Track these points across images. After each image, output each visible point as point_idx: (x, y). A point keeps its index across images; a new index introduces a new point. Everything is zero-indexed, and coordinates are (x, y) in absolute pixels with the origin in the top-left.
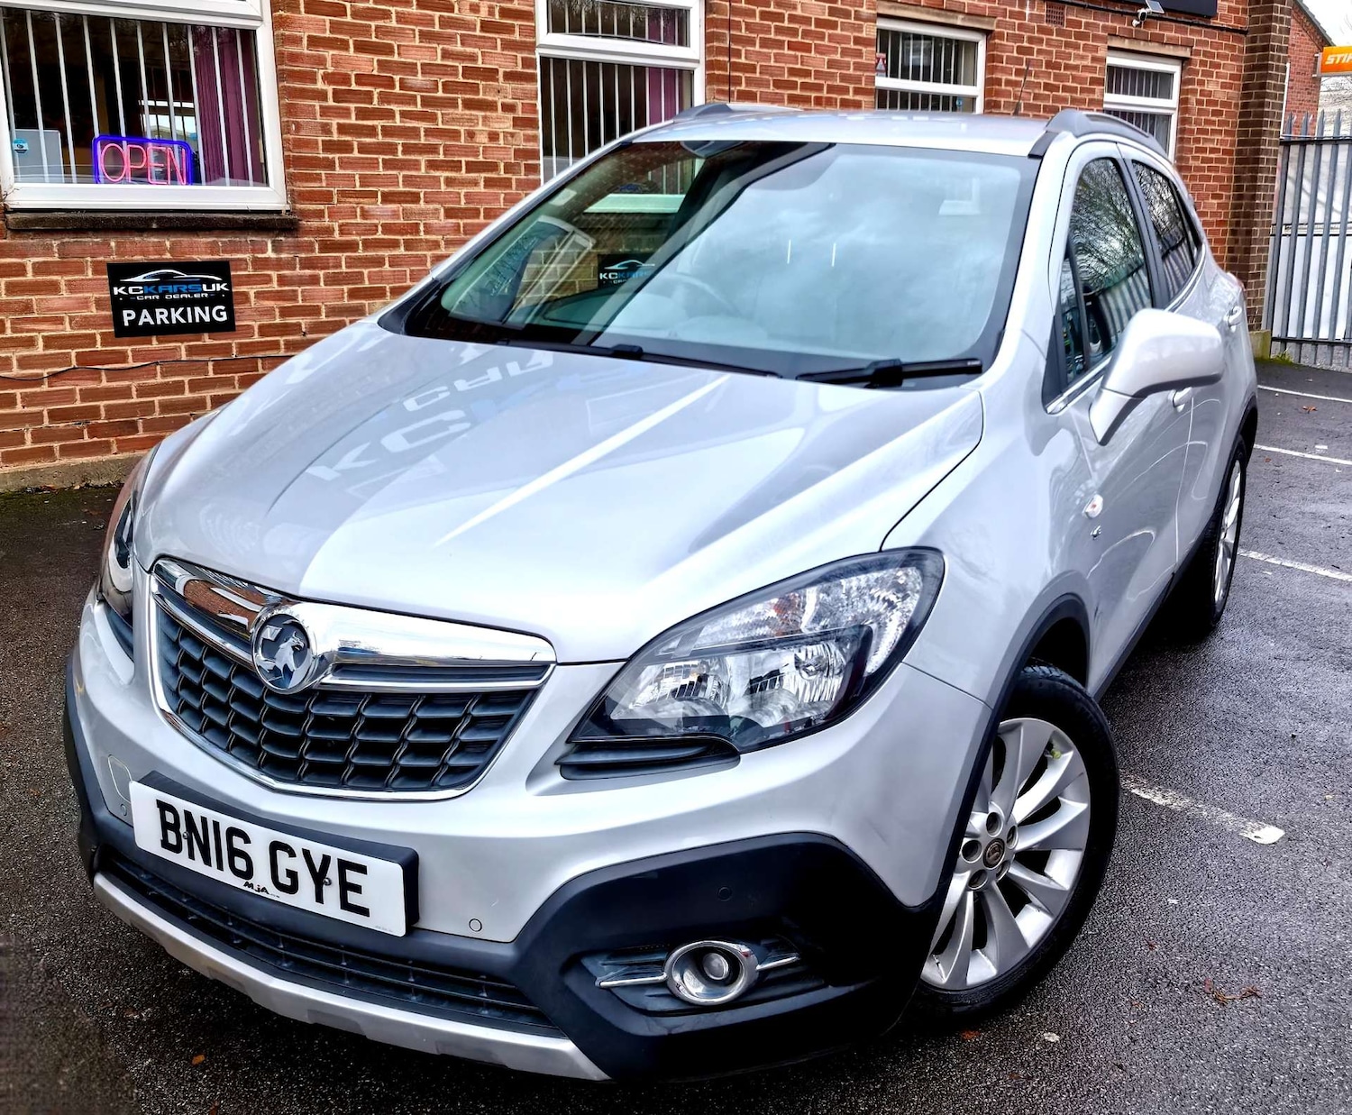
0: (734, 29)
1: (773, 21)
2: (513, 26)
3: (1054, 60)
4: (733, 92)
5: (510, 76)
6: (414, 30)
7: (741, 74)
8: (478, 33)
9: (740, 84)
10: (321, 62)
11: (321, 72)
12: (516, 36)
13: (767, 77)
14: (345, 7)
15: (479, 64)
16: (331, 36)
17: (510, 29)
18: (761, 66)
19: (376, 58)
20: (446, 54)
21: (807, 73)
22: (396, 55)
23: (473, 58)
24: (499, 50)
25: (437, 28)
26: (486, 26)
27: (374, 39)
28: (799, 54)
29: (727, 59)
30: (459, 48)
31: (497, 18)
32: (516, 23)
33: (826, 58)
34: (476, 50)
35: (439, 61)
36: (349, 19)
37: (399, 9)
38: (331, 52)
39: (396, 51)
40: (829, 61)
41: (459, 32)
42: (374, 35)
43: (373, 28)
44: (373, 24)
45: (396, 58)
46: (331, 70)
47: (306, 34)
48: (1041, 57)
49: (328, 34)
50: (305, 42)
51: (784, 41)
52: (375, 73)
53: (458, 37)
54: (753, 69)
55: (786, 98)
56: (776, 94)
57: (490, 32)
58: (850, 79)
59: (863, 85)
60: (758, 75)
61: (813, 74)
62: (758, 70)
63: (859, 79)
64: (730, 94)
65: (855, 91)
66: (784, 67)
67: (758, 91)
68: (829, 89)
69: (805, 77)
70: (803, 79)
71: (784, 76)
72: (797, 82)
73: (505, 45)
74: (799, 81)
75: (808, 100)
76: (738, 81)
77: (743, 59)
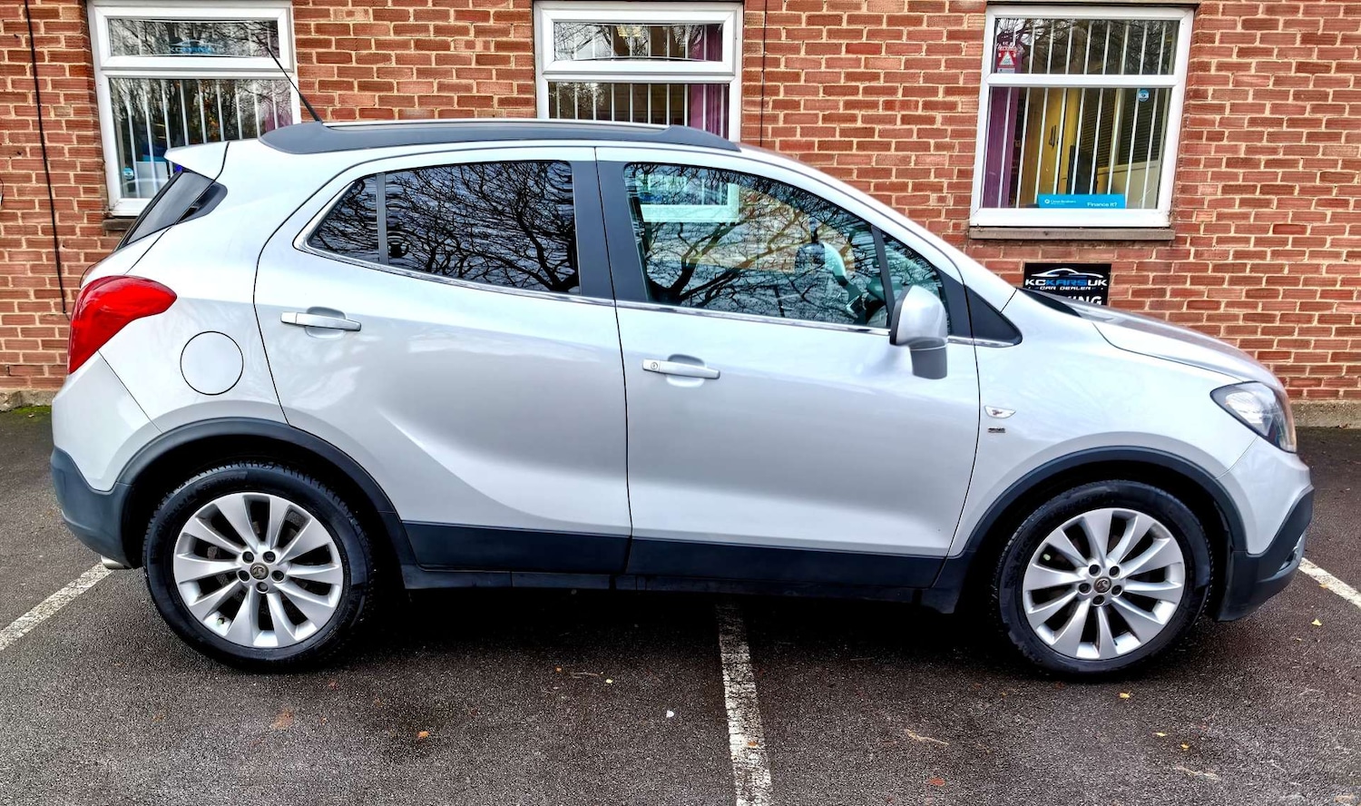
0: (771, 38)
1: (824, 25)
2: (509, 57)
3: (1320, 32)
4: (768, 103)
5: (503, 102)
6: (412, 69)
7: (780, 84)
8: (473, 66)
9: (777, 94)
10: (330, 100)
11: (330, 109)
12: (513, 66)
13: (815, 84)
14: (350, 55)
15: (474, 93)
16: (339, 79)
17: (506, 60)
18: (806, 73)
19: (377, 94)
20: (441, 87)
21: (875, 77)
22: (395, 91)
23: (468, 88)
24: (494, 80)
25: (434, 66)
26: (480, 59)
27: (376, 79)
28: (863, 57)
29: (761, 69)
30: (454, 80)
31: (492, 51)
32: (511, 54)
33: (903, 58)
34: (471, 81)
35: (435, 94)
36: (354, 64)
37: (398, 52)
38: (339, 92)
39: (396, 88)
40: (907, 61)
41: (455, 67)
42: (375, 75)
43: (375, 69)
44: (375, 67)
45: (396, 93)
46: (338, 106)
47: (318, 80)
48: (1291, 31)
49: (336, 78)
50: (317, 86)
51: (841, 44)
52: (377, 106)
53: (454, 71)
54: (796, 77)
55: (841, 104)
56: (827, 100)
57: (485, 65)
58: (940, 78)
59: (961, 84)
60: (802, 83)
61: (882, 76)
62: (803, 78)
63: (955, 78)
64: (763, 104)
65: (948, 92)
66: (840, 73)
67: (802, 99)
68: (907, 92)
69: (870, 80)
70: (867, 84)
71: (839, 82)
72: (857, 87)
73: (501, 75)
74: (861, 85)
75: (874, 105)
76: (775, 91)
77: (782, 68)
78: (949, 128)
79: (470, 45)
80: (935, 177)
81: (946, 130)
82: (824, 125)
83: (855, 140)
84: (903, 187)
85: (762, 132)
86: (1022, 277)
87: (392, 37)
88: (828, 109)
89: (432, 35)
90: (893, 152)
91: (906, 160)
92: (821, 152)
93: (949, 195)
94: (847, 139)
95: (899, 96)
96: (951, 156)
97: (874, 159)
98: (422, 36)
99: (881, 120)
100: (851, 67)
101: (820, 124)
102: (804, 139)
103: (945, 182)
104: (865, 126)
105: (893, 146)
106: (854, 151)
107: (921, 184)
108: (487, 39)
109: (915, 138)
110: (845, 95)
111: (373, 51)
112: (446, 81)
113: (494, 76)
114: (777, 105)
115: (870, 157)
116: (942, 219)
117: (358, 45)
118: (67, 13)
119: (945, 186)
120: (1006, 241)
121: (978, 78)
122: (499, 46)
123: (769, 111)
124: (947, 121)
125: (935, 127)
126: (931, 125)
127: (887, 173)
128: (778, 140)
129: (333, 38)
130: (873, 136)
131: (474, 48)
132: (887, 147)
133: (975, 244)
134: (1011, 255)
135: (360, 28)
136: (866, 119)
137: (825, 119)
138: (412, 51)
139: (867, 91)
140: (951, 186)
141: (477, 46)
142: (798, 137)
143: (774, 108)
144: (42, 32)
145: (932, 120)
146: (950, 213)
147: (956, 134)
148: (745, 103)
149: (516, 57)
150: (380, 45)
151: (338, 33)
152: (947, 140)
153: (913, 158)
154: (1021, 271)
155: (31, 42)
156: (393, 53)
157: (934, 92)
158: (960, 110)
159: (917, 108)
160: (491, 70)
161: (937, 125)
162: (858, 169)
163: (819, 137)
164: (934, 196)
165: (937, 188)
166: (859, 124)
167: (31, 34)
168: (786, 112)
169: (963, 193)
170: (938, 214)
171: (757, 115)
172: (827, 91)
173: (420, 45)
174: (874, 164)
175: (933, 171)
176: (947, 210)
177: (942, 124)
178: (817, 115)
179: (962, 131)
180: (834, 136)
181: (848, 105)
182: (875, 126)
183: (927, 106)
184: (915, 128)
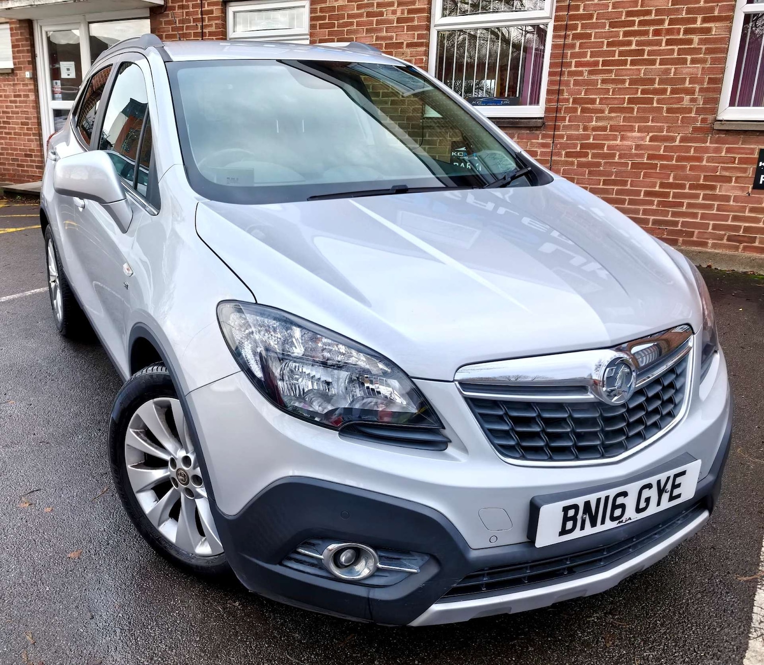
2: (414, 17)
4: (569, 36)
5: (409, 45)
6: (363, 29)
7: (578, 22)
8: (395, 24)
9: (576, 29)
12: (416, 23)
13: (603, 21)
14: (335, 23)
15: (394, 41)
17: (412, 20)
18: (598, 14)
20: (378, 38)
21: (649, 13)
23: (391, 38)
25: (375, 26)
26: (399, 20)
27: (346, 36)
30: (384, 34)
31: (406, 15)
32: (416, 16)
34: (393, 34)
41: (385, 26)
43: (346, 31)
44: (345, 29)
49: (327, 37)
53: (385, 28)
54: (590, 16)
55: (621, 34)
56: (612, 31)
57: (401, 23)
58: (699, 11)
59: (716, 13)
60: (594, 20)
61: (654, 12)
62: (595, 17)
63: (712, 9)
64: (565, 37)
65: (705, 20)
66: (622, 12)
67: (593, 32)
68: (672, 22)
69: (644, 16)
70: (642, 18)
71: (621, 18)
72: (634, 21)
73: (410, 28)
74: (637, 19)
75: (646, 33)
76: (575, 27)
77: (581, 11)
78: (704, 47)
79: (394, 12)
80: (690, 84)
81: (701, 48)
82: (608, 49)
83: (629, 59)
84: (664, 91)
85: (563, 56)
86: (757, 161)
87: (356, 11)
88: (611, 37)
89: (375, 8)
90: (657, 66)
91: (667, 71)
92: (604, 68)
93: (700, 97)
94: (623, 58)
95: (666, 25)
96: (703, 68)
97: (643, 71)
98: (370, 10)
99: (650, 43)
100: (631, 7)
101: (605, 48)
102: (592, 59)
103: (697, 87)
104: (637, 48)
105: (658, 61)
106: (628, 67)
107: (678, 89)
108: (404, 8)
109: (675, 55)
110: (624, 27)
111: (346, 20)
112: (379, 34)
113: (405, 30)
114: (576, 37)
115: (639, 70)
116: (693, 115)
117: (339, 17)
118: (217, 11)
119: (697, 90)
120: (745, 132)
121: (733, 8)
122: (410, 11)
123: (569, 41)
124: (701, 42)
125: (692, 46)
126: (689, 45)
127: (652, 81)
128: (574, 61)
129: (327, 14)
130: (643, 55)
131: (396, 14)
132: (653, 62)
133: (718, 134)
134: (750, 143)
135: (341, 8)
136: (639, 43)
137: (609, 44)
138: (365, 19)
139: (641, 23)
140: (701, 90)
141: (398, 13)
142: (588, 58)
143: (573, 39)
144: (206, 23)
145: (690, 42)
146: (699, 111)
147: (709, 51)
148: (554, 37)
149: (418, 18)
150: (349, 16)
151: (330, 11)
152: (702, 56)
153: (673, 70)
154: (756, 155)
155: (202, 28)
156: (355, 20)
157: (694, 21)
158: (713, 33)
159: (679, 33)
160: (404, 27)
161: (695, 45)
162: (630, 79)
163: (603, 57)
164: (687, 98)
165: (691, 92)
166: (633, 47)
167: (202, 23)
168: (581, 41)
169: (711, 95)
170: (690, 110)
171: (560, 45)
172: (612, 25)
173: (369, 15)
174: (642, 75)
175: (688, 79)
176: (697, 108)
177: (698, 44)
178: (603, 42)
179: (715, 48)
180: (614, 56)
181: (626, 34)
182: (646, 48)
183: (686, 32)
184: (676, 48)
